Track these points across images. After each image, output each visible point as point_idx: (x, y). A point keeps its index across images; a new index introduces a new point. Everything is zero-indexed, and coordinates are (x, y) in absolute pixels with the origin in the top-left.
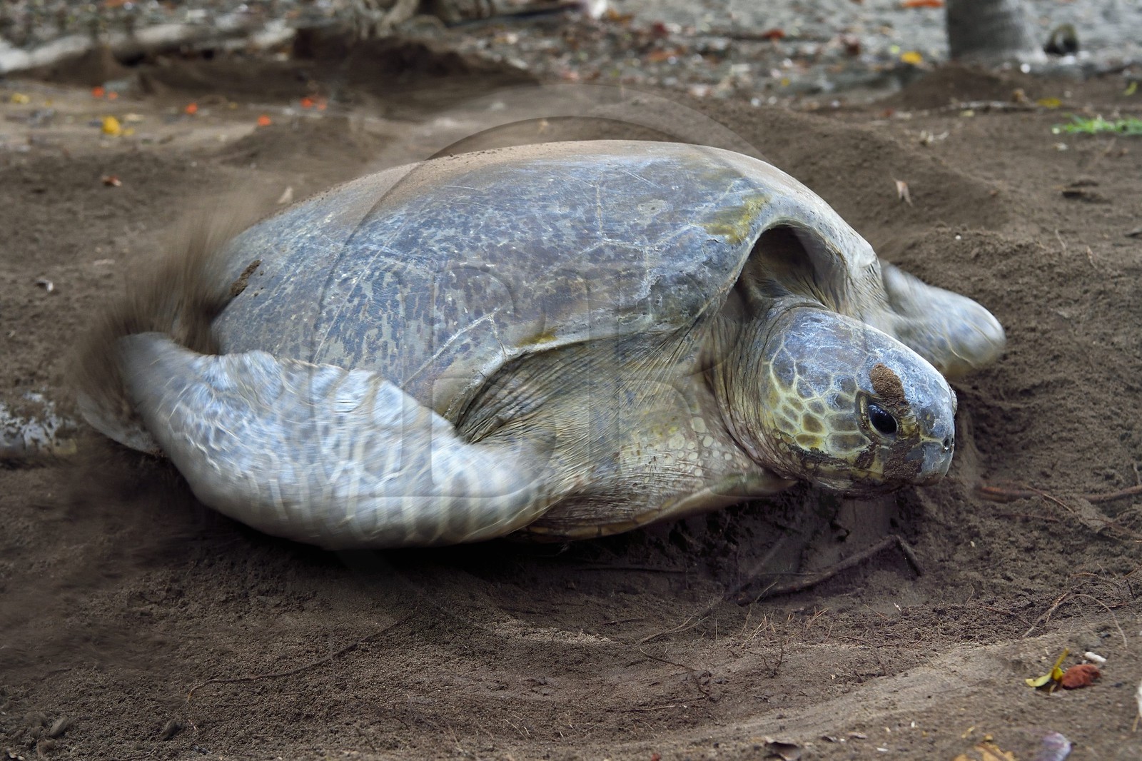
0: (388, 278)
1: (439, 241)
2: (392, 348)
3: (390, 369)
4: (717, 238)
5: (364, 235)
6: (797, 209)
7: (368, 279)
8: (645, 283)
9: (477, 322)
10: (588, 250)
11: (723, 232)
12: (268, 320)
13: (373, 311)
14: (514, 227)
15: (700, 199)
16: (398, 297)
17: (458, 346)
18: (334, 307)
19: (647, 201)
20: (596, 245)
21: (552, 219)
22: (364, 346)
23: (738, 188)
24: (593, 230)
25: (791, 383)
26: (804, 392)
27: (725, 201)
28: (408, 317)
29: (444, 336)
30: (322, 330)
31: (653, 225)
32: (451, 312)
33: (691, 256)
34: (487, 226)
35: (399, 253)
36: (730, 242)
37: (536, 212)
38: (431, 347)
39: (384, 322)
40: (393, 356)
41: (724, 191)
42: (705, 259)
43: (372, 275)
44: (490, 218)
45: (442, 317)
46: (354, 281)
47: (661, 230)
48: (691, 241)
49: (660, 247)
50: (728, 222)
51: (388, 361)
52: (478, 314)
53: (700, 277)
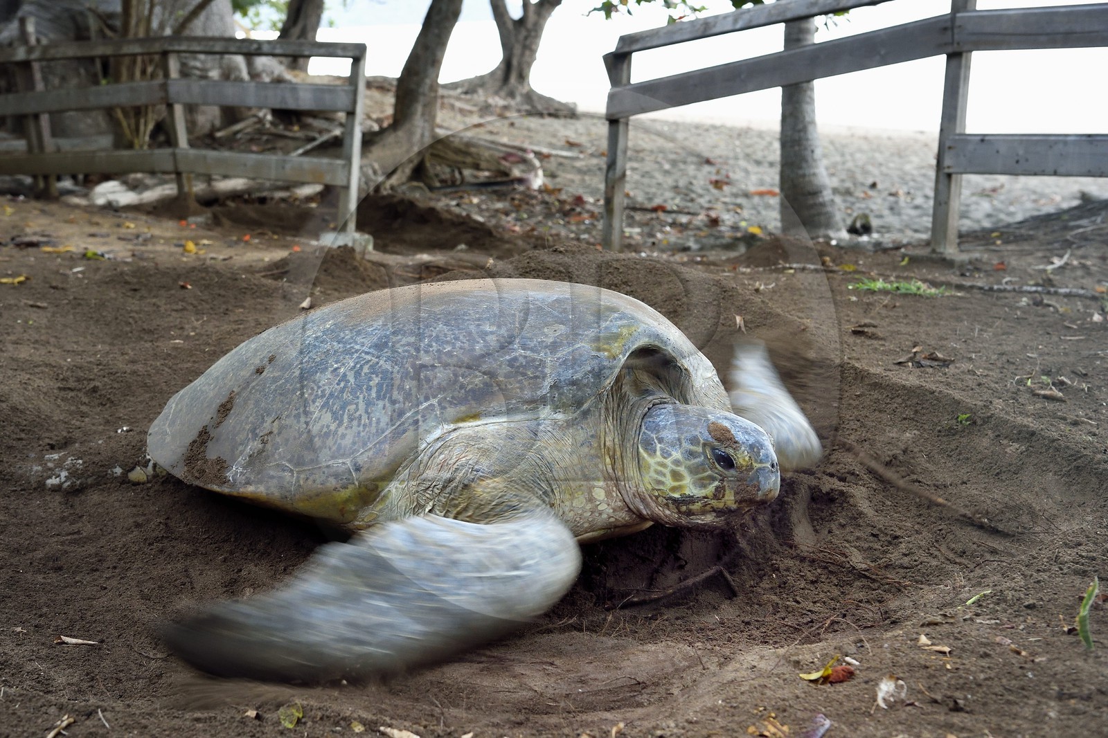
0: (366, 370)
1: (403, 346)
2: (365, 420)
3: (362, 434)
4: (599, 354)
5: (352, 338)
6: (657, 336)
7: (351, 369)
8: (546, 383)
9: (425, 405)
10: (508, 357)
11: (603, 350)
12: (281, 394)
13: (353, 392)
14: (457, 339)
15: (589, 326)
16: (371, 383)
17: (411, 421)
18: (326, 387)
19: (552, 325)
20: (513, 355)
21: (484, 334)
22: (346, 417)
23: (616, 319)
24: (512, 344)
25: (655, 451)
26: (666, 454)
27: (606, 328)
28: (378, 398)
29: (401, 413)
30: (317, 404)
31: (555, 342)
32: (408, 396)
33: (580, 366)
34: (437, 336)
35: (375, 352)
36: (608, 358)
37: (472, 328)
38: (391, 420)
39: (361, 400)
40: (365, 426)
41: (606, 321)
42: (589, 369)
43: (354, 367)
44: (440, 331)
45: (401, 400)
46: (342, 370)
47: (560, 346)
48: (581, 355)
49: (559, 359)
50: (608, 343)
51: (361, 428)
52: (427, 399)
53: (585, 381)
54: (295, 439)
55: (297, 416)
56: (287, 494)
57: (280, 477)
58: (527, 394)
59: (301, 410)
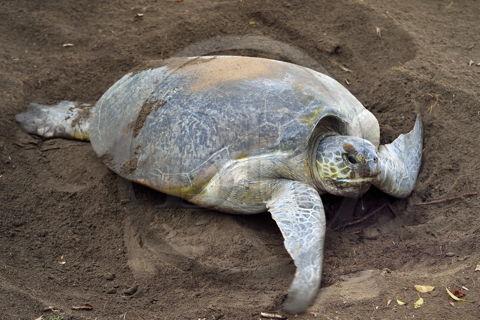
0: (194, 126)
5: (187, 105)
6: (332, 111)
12: (154, 131)
15: (300, 109)
23: (312, 104)
25: (322, 160)
26: (327, 161)
41: (307, 106)
50: (308, 119)
53: (297, 138)
54: (162, 158)
55: (163, 146)
56: (160, 185)
57: (156, 177)
58: (270, 145)
59: (165, 143)
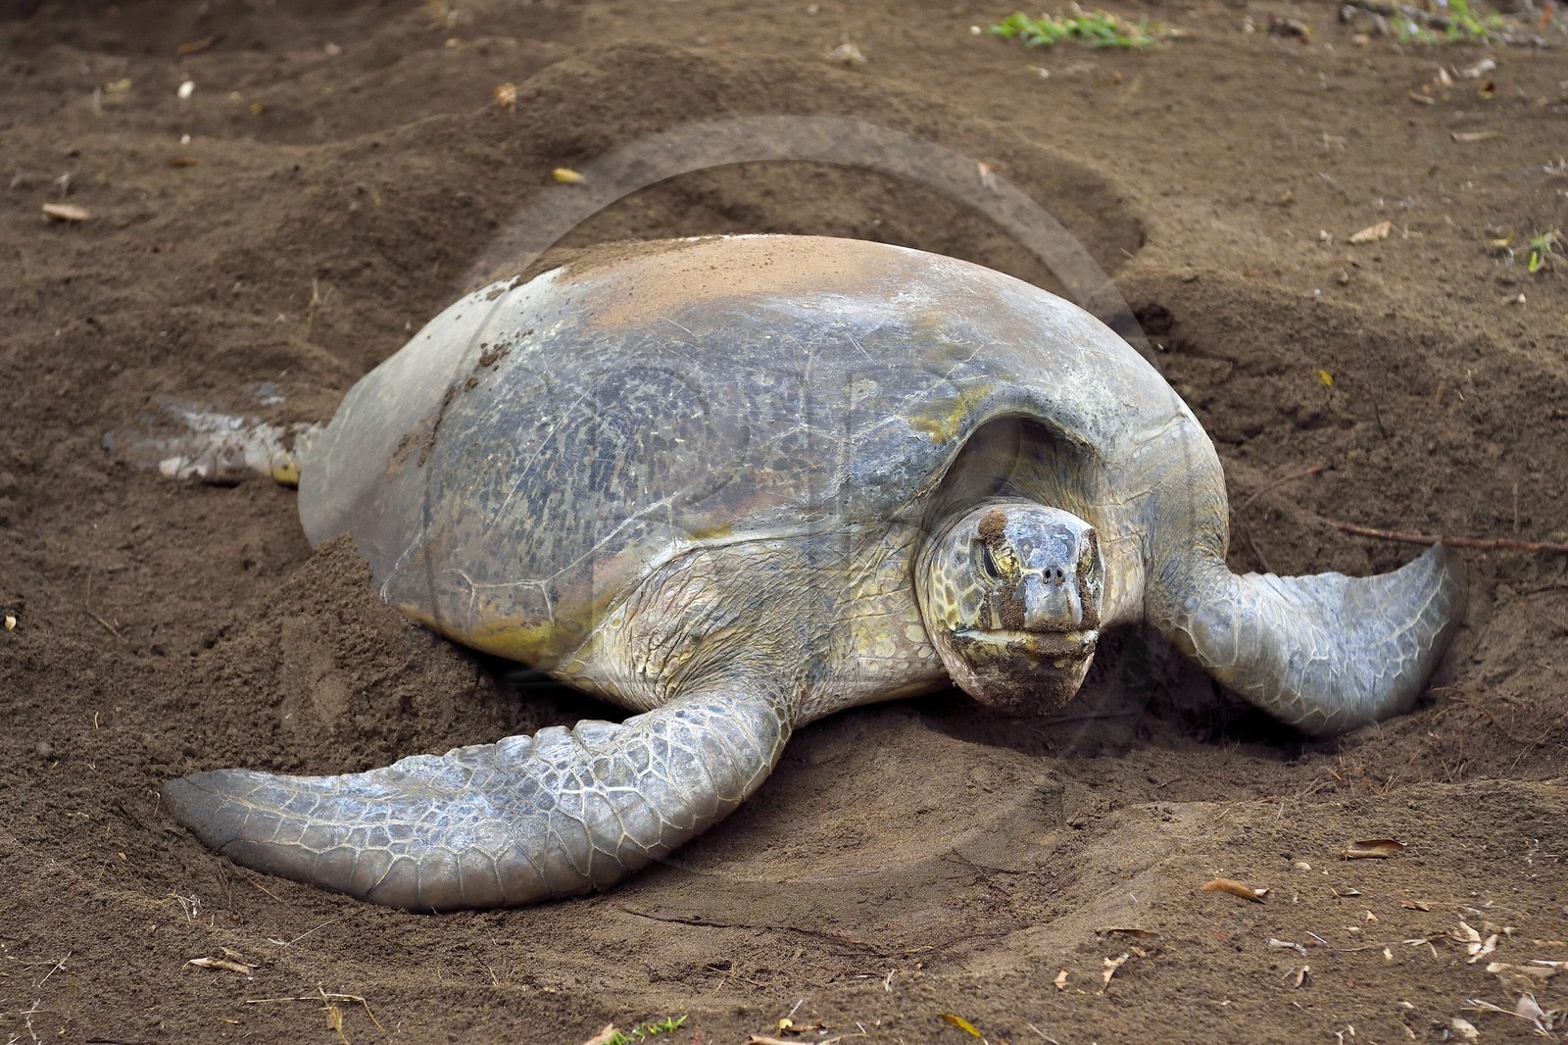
0: (581, 435)
2: (570, 521)
3: (564, 543)
4: (919, 435)
5: (575, 370)
7: (564, 430)
8: (834, 480)
9: (655, 505)
10: (782, 435)
11: (928, 428)
13: (560, 471)
14: (713, 396)
15: (914, 386)
16: (586, 460)
18: (527, 455)
19: (859, 380)
21: (753, 391)
24: (792, 411)
28: (592, 487)
29: (620, 517)
30: (512, 482)
31: (855, 412)
32: (632, 487)
33: (888, 454)
34: (687, 389)
37: (739, 380)
38: (606, 526)
40: (569, 530)
41: (942, 376)
44: (693, 381)
46: (551, 429)
48: (892, 436)
49: (858, 440)
50: (937, 417)
52: (657, 496)
53: (895, 478)
54: (478, 535)
58: (805, 497)
